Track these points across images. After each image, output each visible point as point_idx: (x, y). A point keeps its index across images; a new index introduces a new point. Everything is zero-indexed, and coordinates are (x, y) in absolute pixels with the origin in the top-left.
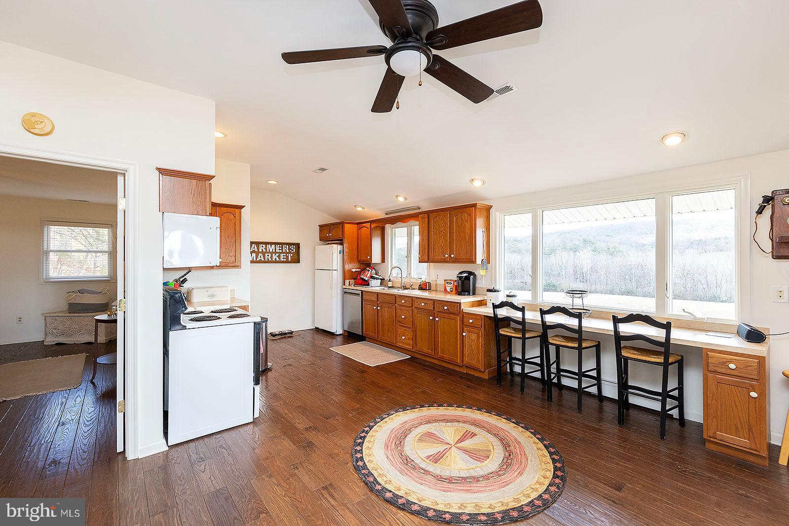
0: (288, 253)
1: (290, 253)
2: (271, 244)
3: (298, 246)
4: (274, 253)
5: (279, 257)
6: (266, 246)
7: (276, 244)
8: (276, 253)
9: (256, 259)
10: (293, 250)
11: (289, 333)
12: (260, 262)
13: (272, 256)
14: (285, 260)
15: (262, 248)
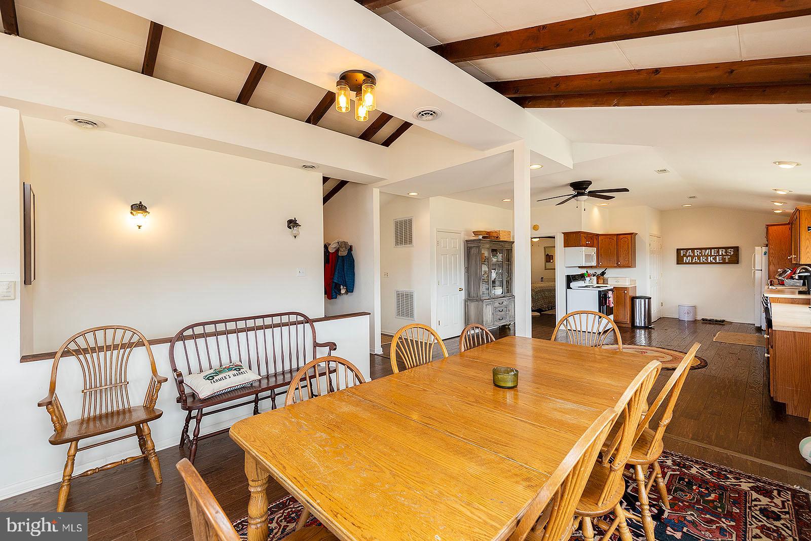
0: (725, 255)
1: (728, 255)
2: (706, 249)
3: (736, 249)
4: (709, 256)
5: (715, 259)
6: (702, 251)
7: (711, 249)
8: (711, 256)
9: (692, 261)
10: (730, 253)
11: (720, 321)
12: (696, 263)
13: (707, 258)
14: (721, 261)
15: (696, 253)
